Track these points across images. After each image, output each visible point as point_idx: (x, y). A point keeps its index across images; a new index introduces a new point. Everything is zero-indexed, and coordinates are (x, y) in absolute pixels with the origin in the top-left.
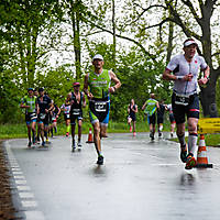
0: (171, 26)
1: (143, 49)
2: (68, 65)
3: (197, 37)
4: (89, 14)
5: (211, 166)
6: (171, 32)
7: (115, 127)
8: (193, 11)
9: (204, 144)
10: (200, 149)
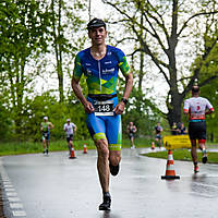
0: (142, 56)
2: (52, 91)
3: (164, 65)
4: (70, 45)
5: (178, 178)
6: (142, 61)
8: (160, 43)
9: (171, 159)
10: (169, 163)
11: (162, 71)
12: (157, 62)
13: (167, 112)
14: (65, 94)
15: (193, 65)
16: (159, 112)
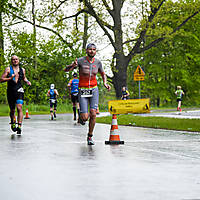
0: (86, 17)
1: (61, 38)
3: (109, 27)
5: (123, 143)
6: (86, 22)
7: (37, 109)
8: (105, 4)
9: (116, 124)
10: (113, 128)
11: (106, 33)
13: (112, 75)
14: (5, 57)
15: (139, 27)
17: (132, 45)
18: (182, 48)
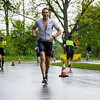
2: (3, 30)
3: (61, 18)
4: (12, 7)
5: (68, 76)
7: (25, 58)
8: (59, 6)
9: (64, 66)
10: (63, 69)
11: (60, 21)
12: (58, 16)
14: (9, 32)
15: (76, 18)
16: (58, 42)
17: (72, 27)
18: (97, 29)
